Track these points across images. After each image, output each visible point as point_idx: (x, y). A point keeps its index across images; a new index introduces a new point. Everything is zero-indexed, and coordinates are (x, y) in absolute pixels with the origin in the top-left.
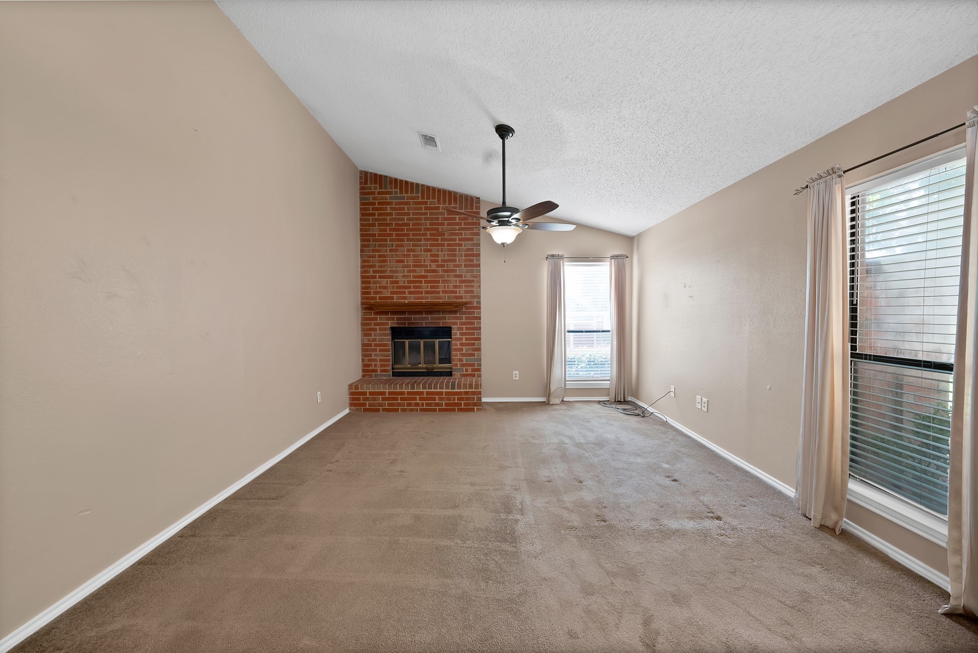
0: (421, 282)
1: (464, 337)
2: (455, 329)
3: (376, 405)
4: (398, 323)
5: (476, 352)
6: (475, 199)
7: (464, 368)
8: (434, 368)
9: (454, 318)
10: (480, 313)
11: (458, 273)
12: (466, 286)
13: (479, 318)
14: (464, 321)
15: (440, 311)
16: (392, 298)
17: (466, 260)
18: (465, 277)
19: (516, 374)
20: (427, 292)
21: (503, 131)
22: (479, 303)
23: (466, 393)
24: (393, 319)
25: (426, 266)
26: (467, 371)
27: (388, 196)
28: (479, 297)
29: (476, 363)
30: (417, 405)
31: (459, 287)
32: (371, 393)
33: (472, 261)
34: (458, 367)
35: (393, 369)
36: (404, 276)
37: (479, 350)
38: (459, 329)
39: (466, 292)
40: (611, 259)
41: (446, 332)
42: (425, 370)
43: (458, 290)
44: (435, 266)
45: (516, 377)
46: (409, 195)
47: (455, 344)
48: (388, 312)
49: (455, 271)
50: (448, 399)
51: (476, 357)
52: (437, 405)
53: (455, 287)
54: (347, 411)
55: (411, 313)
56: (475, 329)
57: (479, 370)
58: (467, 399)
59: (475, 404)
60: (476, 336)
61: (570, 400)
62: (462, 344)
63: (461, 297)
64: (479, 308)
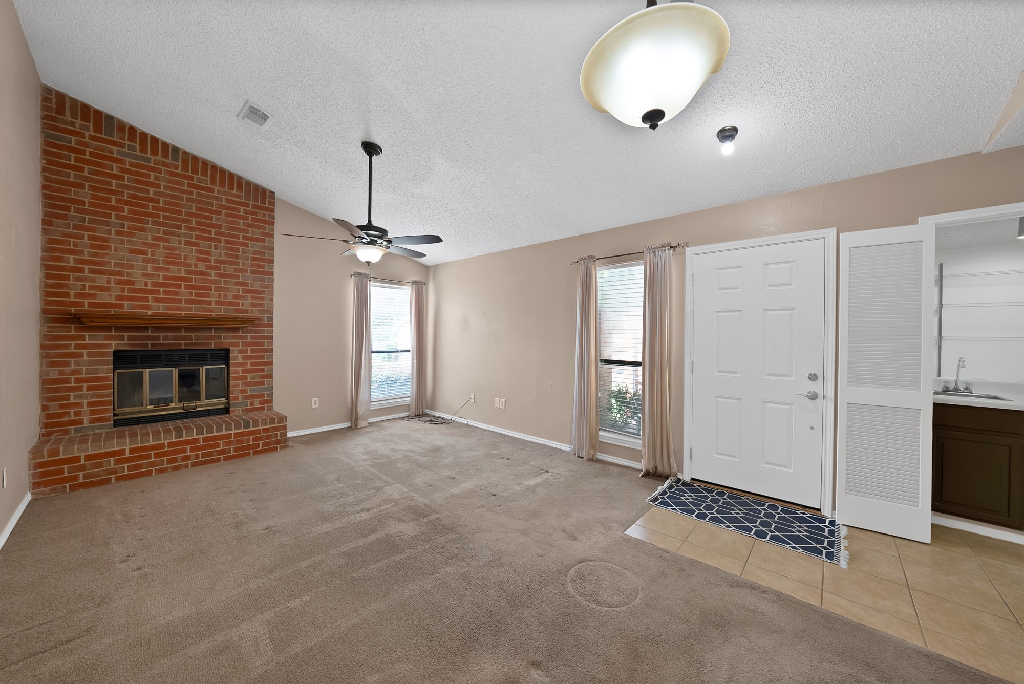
0: (179, 286)
1: (249, 362)
2: (235, 352)
3: (102, 473)
4: (131, 345)
5: (265, 380)
6: (268, 193)
7: (249, 401)
8: (196, 407)
9: (233, 337)
10: (272, 332)
11: (240, 280)
12: (252, 298)
13: (272, 338)
14: (249, 341)
15: (211, 328)
16: (121, 306)
17: (253, 265)
18: (252, 286)
19: (316, 401)
20: (187, 302)
21: (371, 149)
22: (271, 319)
23: (267, 430)
24: (122, 338)
25: (190, 265)
26: (252, 404)
27: (115, 149)
28: (271, 312)
29: (265, 393)
30: (187, 458)
31: (242, 297)
32: (88, 458)
33: (263, 267)
34: (240, 401)
35: (115, 415)
36: (144, 275)
37: (270, 376)
38: (241, 351)
39: (253, 305)
40: (412, 284)
41: (224, 356)
42: (182, 411)
43: (240, 301)
44: (204, 267)
45: (315, 404)
46: (159, 158)
47: (236, 370)
48: (111, 327)
49: (238, 277)
50: (239, 442)
51: (266, 386)
52: (222, 452)
53: (236, 297)
54: (28, 497)
55: (157, 329)
56: (266, 351)
57: (270, 401)
58: (267, 437)
59: (278, 442)
60: (266, 360)
62: (244, 371)
63: (246, 311)
64: (271, 325)
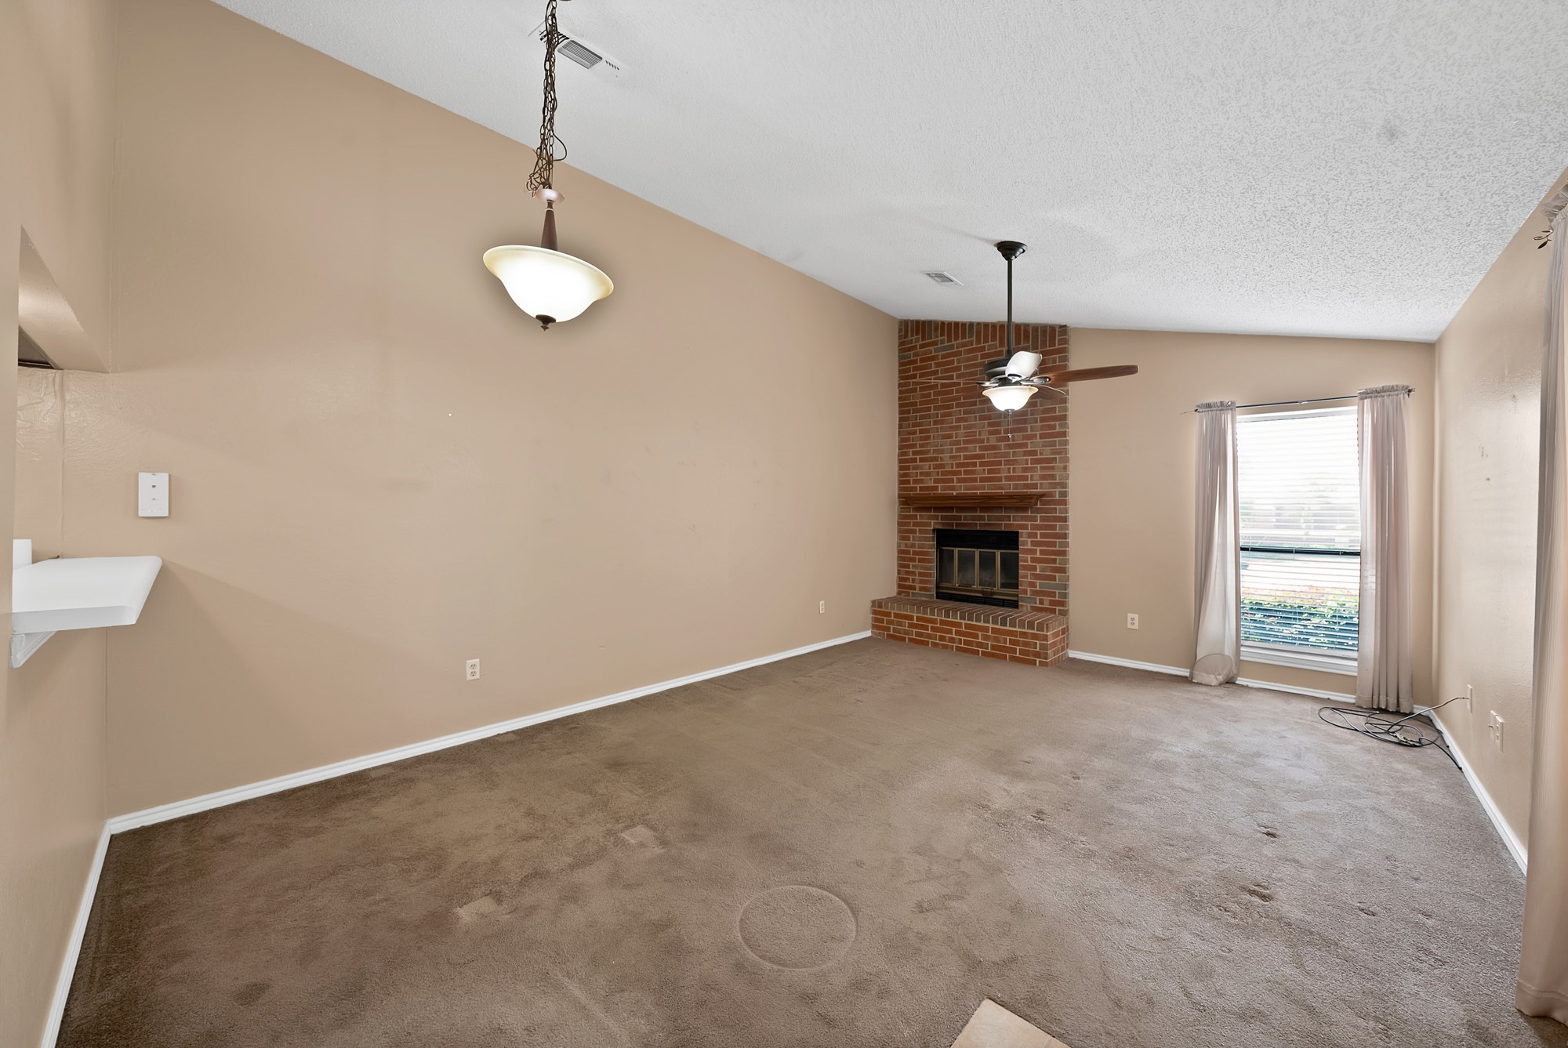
0: (975, 464)
1: (1038, 549)
2: (1024, 536)
3: (902, 631)
4: (943, 524)
5: (1057, 575)
6: (1057, 330)
7: (1038, 598)
8: (993, 593)
9: (1022, 518)
10: (1066, 511)
11: (1029, 449)
12: (1041, 468)
13: (1065, 519)
14: (1038, 523)
15: (1001, 508)
16: (936, 488)
17: (1042, 428)
18: (1041, 454)
19: (1133, 619)
20: (983, 480)
21: (1009, 249)
22: (1064, 494)
23: (1024, 635)
24: (936, 518)
25: (983, 441)
26: (1041, 602)
27: (932, 348)
28: (1064, 485)
29: (1057, 591)
30: (952, 640)
31: (1032, 469)
32: (896, 615)
33: (1054, 427)
34: (1029, 596)
35: (937, 587)
36: (952, 457)
37: (1063, 570)
38: (1030, 535)
39: (1043, 477)
40: (1362, 399)
41: (1010, 540)
42: (981, 595)
43: (1029, 474)
44: (995, 440)
45: (1133, 624)
46: (960, 341)
47: (1025, 560)
48: (931, 508)
49: (1026, 445)
50: (996, 639)
51: (1057, 582)
52: (980, 645)
53: (1025, 470)
54: (868, 634)
55: (961, 509)
56: (1057, 536)
57: (1062, 604)
58: (1025, 644)
59: (1037, 655)
60: (1058, 548)
61: (1250, 685)
62: (1034, 560)
63: (1035, 486)
64: (1065, 503)
